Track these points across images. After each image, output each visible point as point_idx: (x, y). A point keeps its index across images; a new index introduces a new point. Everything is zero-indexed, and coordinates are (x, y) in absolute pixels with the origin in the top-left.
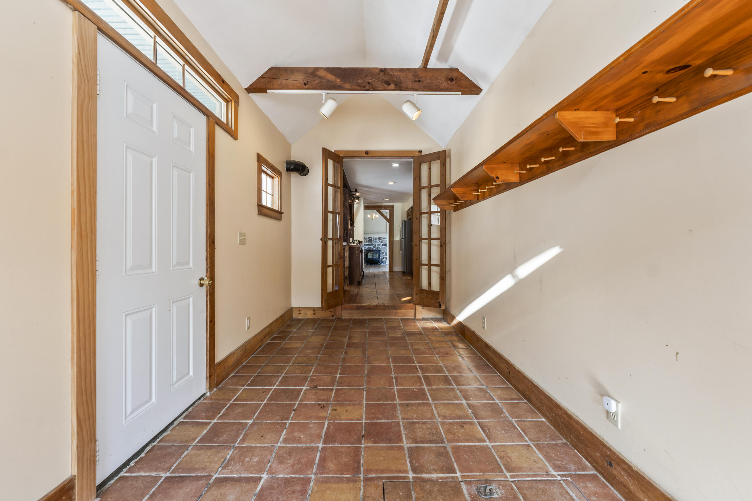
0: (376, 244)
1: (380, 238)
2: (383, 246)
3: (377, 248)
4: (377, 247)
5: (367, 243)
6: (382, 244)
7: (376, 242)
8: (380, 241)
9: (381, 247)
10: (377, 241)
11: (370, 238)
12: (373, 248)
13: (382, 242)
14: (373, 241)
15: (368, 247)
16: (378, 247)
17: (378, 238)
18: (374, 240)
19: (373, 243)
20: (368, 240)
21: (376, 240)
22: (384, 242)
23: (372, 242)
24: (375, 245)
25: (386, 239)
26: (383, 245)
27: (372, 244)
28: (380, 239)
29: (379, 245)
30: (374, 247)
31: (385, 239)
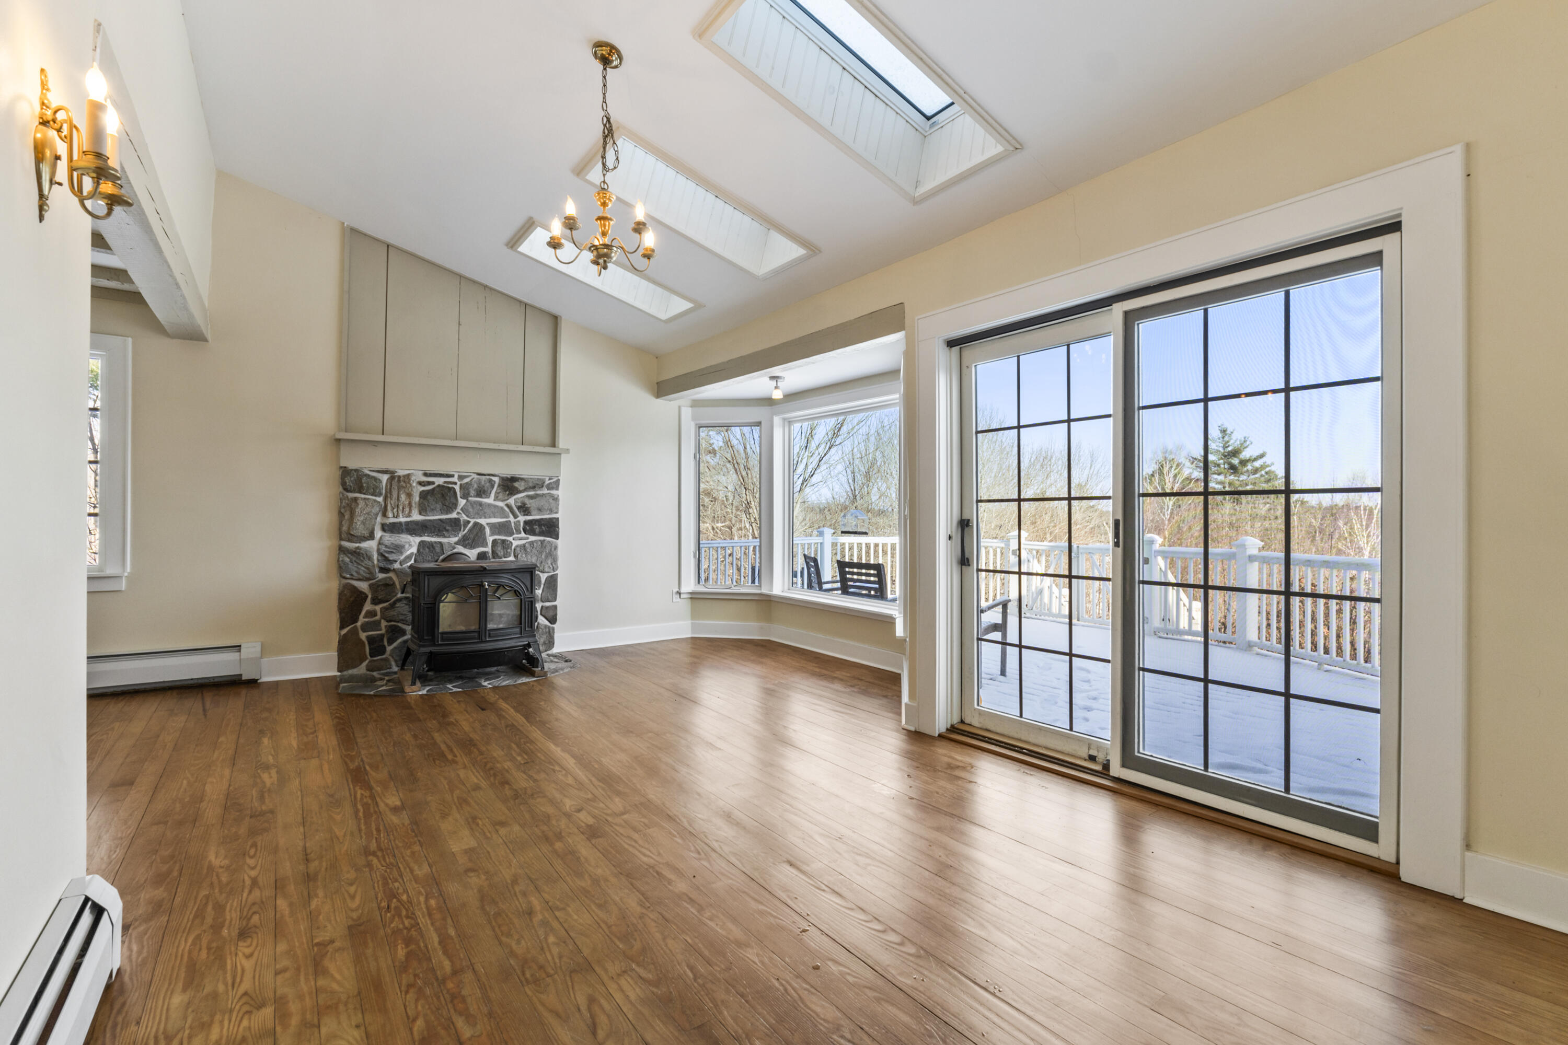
0: (483, 521)
1: (514, 479)
2: (532, 538)
3: (488, 549)
4: (490, 539)
5: (416, 517)
6: (522, 519)
7: (482, 510)
8: (512, 501)
9: (515, 543)
10: (490, 500)
11: (440, 481)
12: (460, 549)
13: (524, 509)
14: (462, 502)
15: (422, 544)
16: (495, 542)
17: (496, 479)
18: (465, 496)
19: (464, 517)
20: (423, 495)
21: (481, 492)
22: (540, 510)
23: (450, 506)
24: (478, 528)
25: (549, 487)
26: (530, 528)
27: (456, 523)
28: (509, 485)
29: (503, 528)
30: (472, 547)
31: (545, 491)
